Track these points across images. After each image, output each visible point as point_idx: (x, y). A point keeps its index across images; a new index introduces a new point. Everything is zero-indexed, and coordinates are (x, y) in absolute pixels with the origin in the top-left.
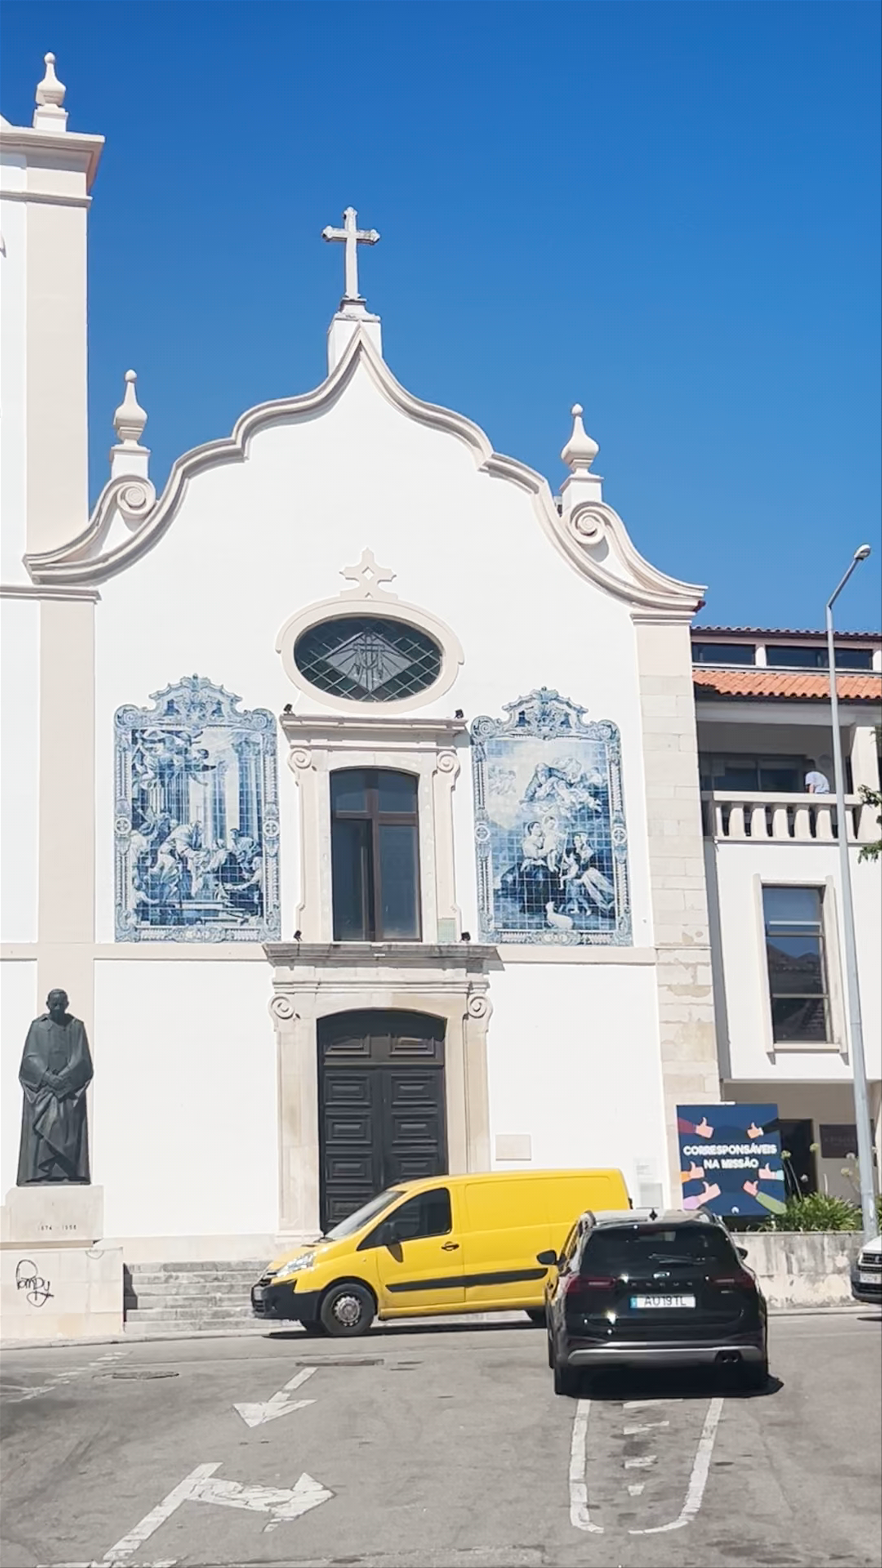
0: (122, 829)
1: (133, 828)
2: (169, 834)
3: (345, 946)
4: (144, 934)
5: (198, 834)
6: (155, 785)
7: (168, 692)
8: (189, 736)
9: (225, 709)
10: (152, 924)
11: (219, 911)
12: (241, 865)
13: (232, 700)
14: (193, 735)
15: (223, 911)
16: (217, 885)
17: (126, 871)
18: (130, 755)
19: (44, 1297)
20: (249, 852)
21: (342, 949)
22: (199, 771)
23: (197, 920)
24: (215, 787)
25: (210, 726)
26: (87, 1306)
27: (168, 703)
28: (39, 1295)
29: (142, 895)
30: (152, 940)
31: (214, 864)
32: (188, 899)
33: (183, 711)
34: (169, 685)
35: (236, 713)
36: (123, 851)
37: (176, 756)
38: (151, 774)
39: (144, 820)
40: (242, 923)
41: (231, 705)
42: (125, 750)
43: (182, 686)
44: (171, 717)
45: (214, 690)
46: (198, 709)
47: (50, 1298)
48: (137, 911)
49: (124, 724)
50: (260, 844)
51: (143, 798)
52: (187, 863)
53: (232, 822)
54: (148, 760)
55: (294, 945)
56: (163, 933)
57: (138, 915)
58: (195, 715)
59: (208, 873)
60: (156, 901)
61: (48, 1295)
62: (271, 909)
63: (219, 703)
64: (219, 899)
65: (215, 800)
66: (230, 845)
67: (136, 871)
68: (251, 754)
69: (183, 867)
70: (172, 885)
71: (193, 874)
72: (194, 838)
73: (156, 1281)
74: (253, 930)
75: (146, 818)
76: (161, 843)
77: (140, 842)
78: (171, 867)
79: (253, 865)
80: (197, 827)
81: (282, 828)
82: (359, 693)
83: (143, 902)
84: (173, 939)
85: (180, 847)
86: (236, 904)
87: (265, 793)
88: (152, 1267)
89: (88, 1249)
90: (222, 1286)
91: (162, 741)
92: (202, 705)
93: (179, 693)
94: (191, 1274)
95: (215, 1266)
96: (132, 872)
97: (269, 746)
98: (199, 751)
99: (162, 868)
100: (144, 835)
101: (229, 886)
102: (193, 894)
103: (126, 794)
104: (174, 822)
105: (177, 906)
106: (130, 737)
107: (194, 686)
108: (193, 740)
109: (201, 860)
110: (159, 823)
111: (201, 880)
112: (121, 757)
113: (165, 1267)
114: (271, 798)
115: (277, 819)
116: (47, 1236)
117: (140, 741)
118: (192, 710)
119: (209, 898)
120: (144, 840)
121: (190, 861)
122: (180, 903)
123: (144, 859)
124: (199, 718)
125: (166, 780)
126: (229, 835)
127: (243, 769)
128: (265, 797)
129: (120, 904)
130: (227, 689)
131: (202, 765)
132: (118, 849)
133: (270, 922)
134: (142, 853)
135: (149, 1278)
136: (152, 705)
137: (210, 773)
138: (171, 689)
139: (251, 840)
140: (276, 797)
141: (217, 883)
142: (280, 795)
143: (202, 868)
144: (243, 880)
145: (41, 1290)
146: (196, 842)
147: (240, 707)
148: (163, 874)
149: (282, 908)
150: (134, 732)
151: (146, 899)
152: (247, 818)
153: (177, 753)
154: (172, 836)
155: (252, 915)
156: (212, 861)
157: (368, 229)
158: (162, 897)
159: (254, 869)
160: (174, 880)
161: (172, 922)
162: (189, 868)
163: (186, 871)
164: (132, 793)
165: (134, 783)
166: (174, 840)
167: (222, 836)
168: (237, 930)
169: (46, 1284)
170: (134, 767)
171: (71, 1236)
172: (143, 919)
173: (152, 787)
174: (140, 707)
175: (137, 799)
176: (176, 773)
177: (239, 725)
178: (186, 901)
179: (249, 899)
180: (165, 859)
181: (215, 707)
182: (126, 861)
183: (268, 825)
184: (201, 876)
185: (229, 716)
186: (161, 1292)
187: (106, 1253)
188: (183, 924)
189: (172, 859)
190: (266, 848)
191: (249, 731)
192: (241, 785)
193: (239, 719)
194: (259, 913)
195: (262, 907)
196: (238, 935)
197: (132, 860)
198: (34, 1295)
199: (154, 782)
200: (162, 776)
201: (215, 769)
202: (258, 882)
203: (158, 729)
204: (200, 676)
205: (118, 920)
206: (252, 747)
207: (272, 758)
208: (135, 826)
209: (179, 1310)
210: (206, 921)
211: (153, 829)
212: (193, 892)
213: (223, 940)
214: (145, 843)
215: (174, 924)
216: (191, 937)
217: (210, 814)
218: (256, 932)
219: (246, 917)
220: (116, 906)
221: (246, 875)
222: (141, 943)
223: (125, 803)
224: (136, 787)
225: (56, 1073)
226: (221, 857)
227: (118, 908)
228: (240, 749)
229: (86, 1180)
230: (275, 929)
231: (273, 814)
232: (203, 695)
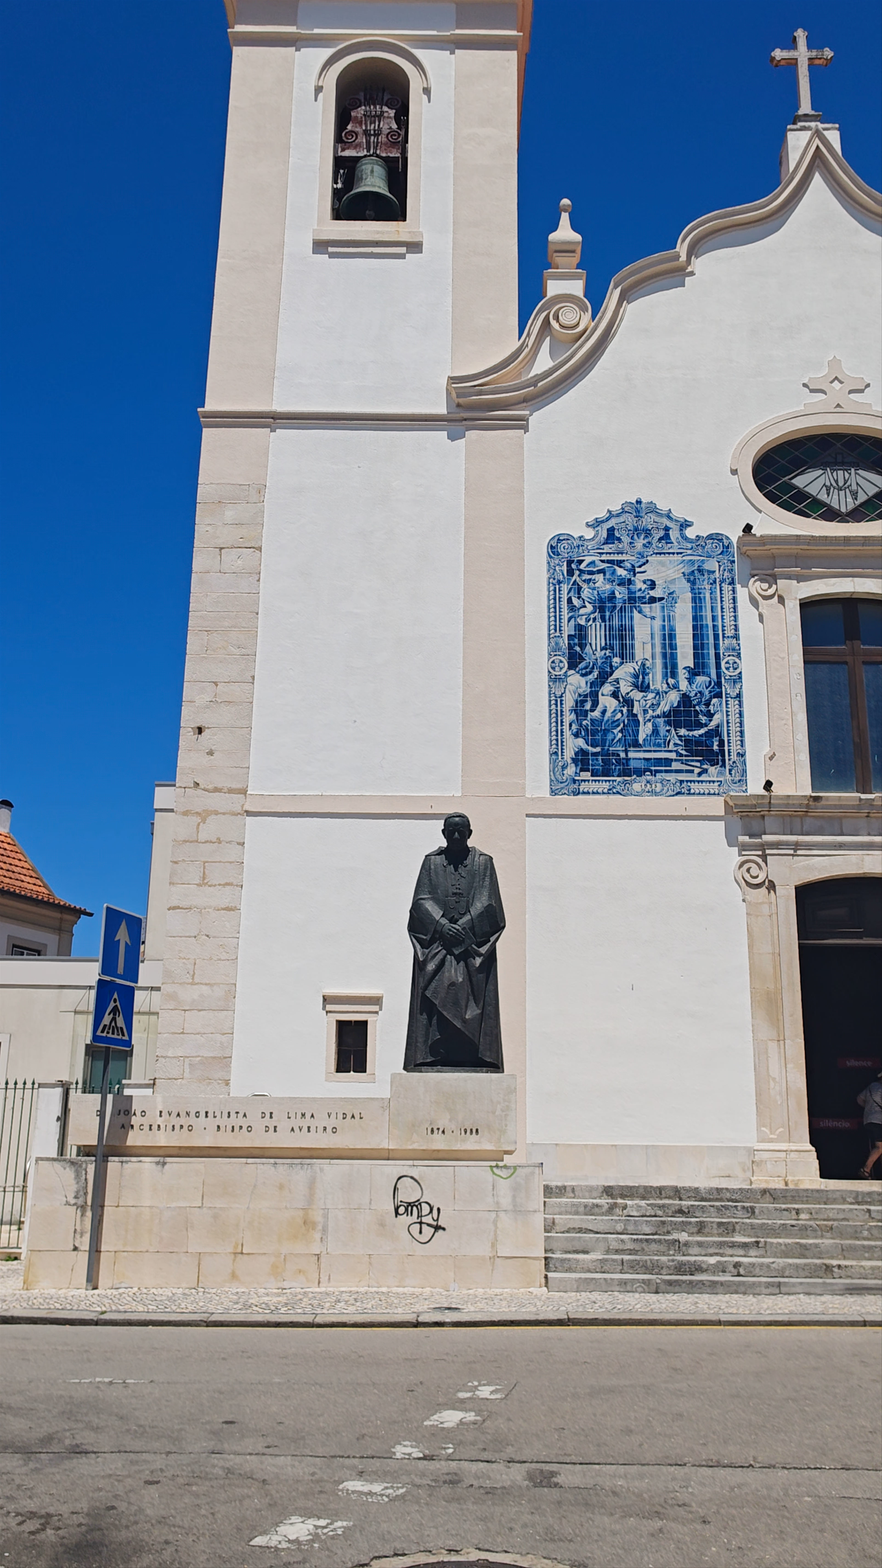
0: (557, 669)
1: (570, 668)
2: (611, 674)
3: (827, 798)
4: (584, 787)
5: (645, 674)
6: (594, 620)
7: (608, 519)
8: (633, 566)
9: (674, 535)
10: (592, 776)
11: (672, 760)
12: (697, 708)
13: (681, 525)
14: (637, 565)
15: (676, 760)
16: (668, 731)
17: (562, 715)
18: (565, 588)
19: (433, 1230)
20: (706, 692)
21: (823, 802)
22: (645, 603)
23: (646, 770)
24: (664, 621)
25: (657, 553)
26: (493, 1245)
27: (608, 530)
28: (424, 1226)
29: (581, 742)
30: (593, 793)
31: (665, 707)
32: (634, 746)
33: (626, 539)
34: (609, 511)
35: (686, 539)
36: (558, 694)
37: (618, 588)
38: (590, 608)
39: (582, 659)
40: (700, 774)
41: (681, 530)
42: (559, 582)
43: (623, 511)
44: (611, 546)
45: (660, 515)
46: (642, 537)
47: (441, 1232)
48: (574, 761)
49: (558, 555)
50: (719, 684)
51: (580, 634)
52: (633, 706)
53: (685, 658)
54: (586, 593)
55: (763, 796)
56: (606, 786)
57: (576, 766)
58: (640, 543)
59: (658, 717)
60: (598, 749)
61: (437, 1228)
62: (734, 757)
63: (667, 529)
64: (671, 747)
65: (665, 635)
66: (684, 685)
67: (573, 716)
68: (706, 582)
69: (628, 710)
70: (615, 731)
71: (641, 719)
72: (641, 677)
73: (596, 1210)
74: (714, 782)
75: (584, 655)
76: (603, 684)
77: (577, 683)
78: (615, 710)
79: (711, 708)
80: (643, 665)
81: (745, 666)
82: (831, 515)
83: (582, 749)
84: (618, 793)
85: (625, 688)
86: (691, 753)
87: (723, 626)
88: (591, 1189)
89: (494, 1163)
90: (690, 1223)
91: (602, 571)
92: (648, 533)
93: (621, 519)
94: (643, 1203)
95: (677, 1192)
96: (569, 717)
97: (726, 574)
98: (644, 582)
99: (604, 712)
100: (583, 675)
101: (683, 732)
102: (641, 741)
103: (560, 630)
104: (616, 660)
105: (623, 755)
106: (565, 568)
107: (637, 511)
108: (637, 570)
109: (649, 703)
110: (600, 661)
111: (650, 725)
112: (555, 591)
113: (608, 1191)
114: (730, 632)
115: (739, 656)
116: (439, 1143)
117: (577, 573)
118: (635, 537)
119: (659, 745)
120: (583, 681)
121: (636, 704)
122: (626, 752)
123: (583, 702)
124: (644, 545)
125: (607, 614)
126: (682, 675)
127: (697, 601)
128: (723, 630)
129: (556, 753)
130: (676, 514)
131: (648, 596)
132: (553, 690)
133: (733, 772)
134: (580, 695)
135: (586, 1206)
136: (589, 534)
137: (657, 605)
138: (611, 515)
139: (708, 679)
140: (736, 630)
141: (668, 728)
142: (740, 627)
143: (650, 712)
144: (700, 725)
145: (428, 1219)
146: (643, 682)
147: (690, 533)
148: (606, 718)
149: (748, 757)
150: (570, 563)
151: (585, 747)
152: (703, 654)
153: (619, 585)
154: (615, 676)
155: (712, 765)
156: (662, 703)
157: (820, 48)
158: (603, 745)
159: (712, 712)
160: (618, 725)
161: (616, 773)
162: (635, 712)
163: (633, 716)
164: (568, 629)
165: (569, 620)
166: (617, 681)
167: (674, 675)
168: (694, 781)
169: (435, 1212)
170: (570, 601)
171: (471, 1144)
172: (582, 770)
173: (591, 622)
174: (575, 536)
175: (574, 636)
176: (619, 606)
177: (689, 552)
178: (632, 749)
179: (707, 746)
180: (607, 702)
181: (662, 533)
182: (561, 704)
183: (727, 663)
184: (649, 720)
185: (679, 543)
186: (600, 1228)
187: (519, 1170)
188: (630, 776)
189: (614, 702)
190: (727, 688)
191: (702, 558)
192: (695, 618)
193: (689, 546)
194: (720, 763)
195: (723, 756)
196: (695, 787)
197: (569, 702)
198: (418, 1225)
199: (592, 616)
200: (602, 610)
201: (664, 602)
202: (718, 727)
203: (596, 558)
204: (644, 501)
205: (553, 771)
206: (706, 576)
207: (730, 587)
208: (572, 666)
209: (626, 1257)
210: (657, 771)
211: (593, 668)
212: (641, 739)
213: (678, 793)
214: (583, 684)
215: (618, 776)
216: (640, 790)
217: (658, 650)
218: (716, 784)
219: (705, 766)
220: (551, 755)
221: (703, 719)
222: (580, 797)
223: (561, 640)
224: (572, 621)
225: (453, 921)
226: (674, 698)
227: (554, 757)
228: (692, 578)
229: (496, 1066)
230: (739, 781)
231: (734, 649)
232: (648, 521)
